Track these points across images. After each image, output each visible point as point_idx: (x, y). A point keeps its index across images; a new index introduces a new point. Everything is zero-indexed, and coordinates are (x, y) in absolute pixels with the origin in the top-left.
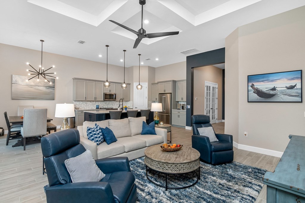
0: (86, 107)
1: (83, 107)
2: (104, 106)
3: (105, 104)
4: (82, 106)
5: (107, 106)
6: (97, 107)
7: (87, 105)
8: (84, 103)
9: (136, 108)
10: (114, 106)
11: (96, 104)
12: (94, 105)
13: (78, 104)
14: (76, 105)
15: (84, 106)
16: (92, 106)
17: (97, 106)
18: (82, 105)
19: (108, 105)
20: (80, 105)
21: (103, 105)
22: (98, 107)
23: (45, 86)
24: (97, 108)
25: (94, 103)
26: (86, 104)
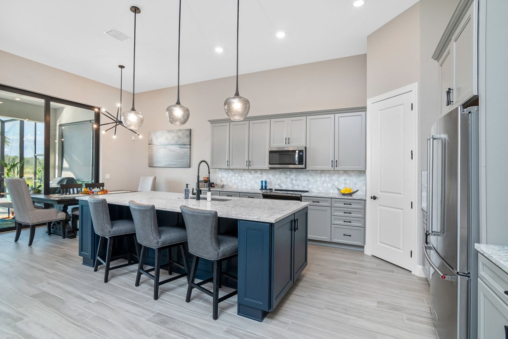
0: (240, 185)
1: (235, 183)
2: (282, 185)
3: (285, 180)
4: (233, 181)
5: (292, 183)
6: (262, 186)
7: (243, 178)
8: (237, 175)
9: (374, 198)
10: (314, 186)
11: (261, 177)
12: (258, 180)
13: (226, 176)
14: (223, 179)
15: (236, 181)
16: (253, 182)
17: (262, 182)
18: (233, 178)
19: (294, 182)
20: (229, 179)
21: (279, 182)
22: (266, 187)
23: (179, 143)
24: (262, 189)
25: (258, 174)
26: (241, 177)
